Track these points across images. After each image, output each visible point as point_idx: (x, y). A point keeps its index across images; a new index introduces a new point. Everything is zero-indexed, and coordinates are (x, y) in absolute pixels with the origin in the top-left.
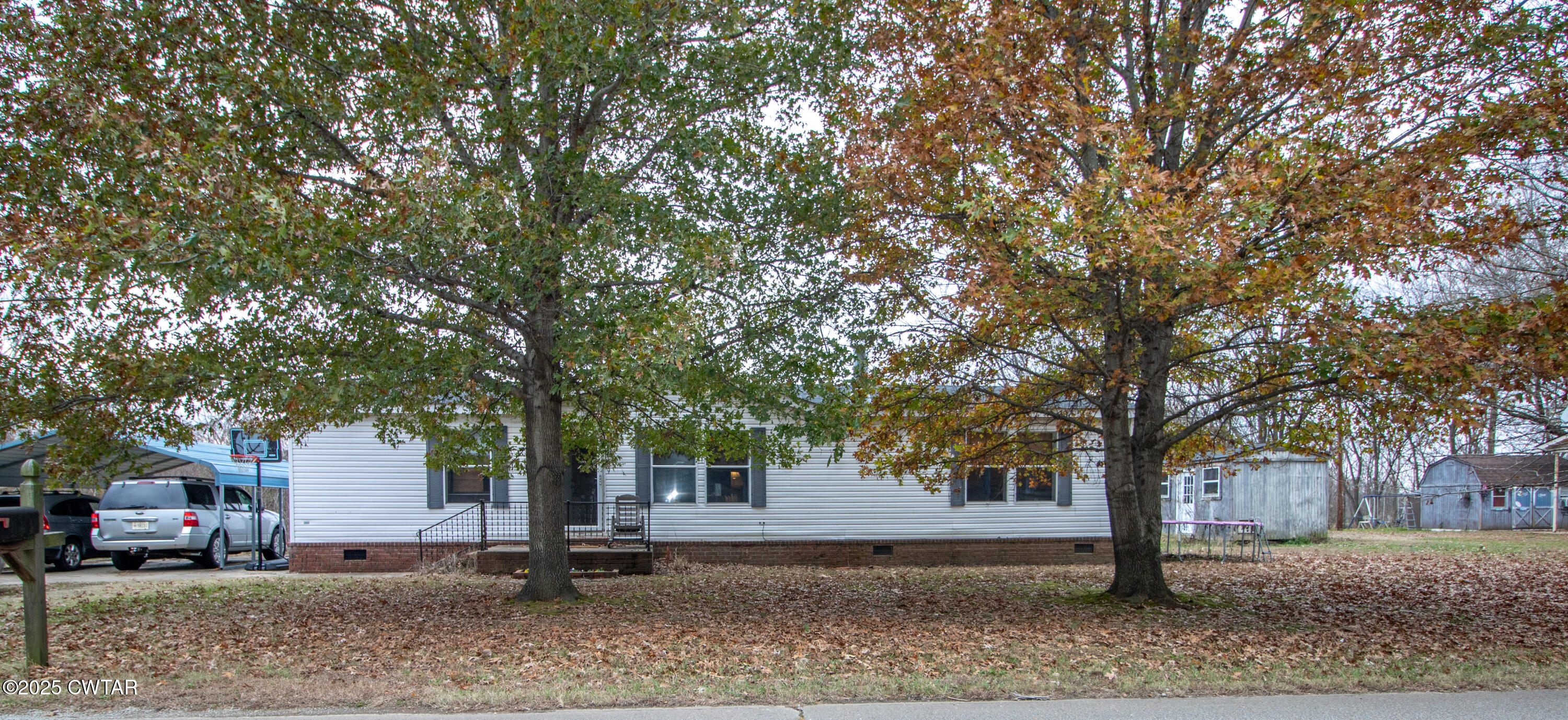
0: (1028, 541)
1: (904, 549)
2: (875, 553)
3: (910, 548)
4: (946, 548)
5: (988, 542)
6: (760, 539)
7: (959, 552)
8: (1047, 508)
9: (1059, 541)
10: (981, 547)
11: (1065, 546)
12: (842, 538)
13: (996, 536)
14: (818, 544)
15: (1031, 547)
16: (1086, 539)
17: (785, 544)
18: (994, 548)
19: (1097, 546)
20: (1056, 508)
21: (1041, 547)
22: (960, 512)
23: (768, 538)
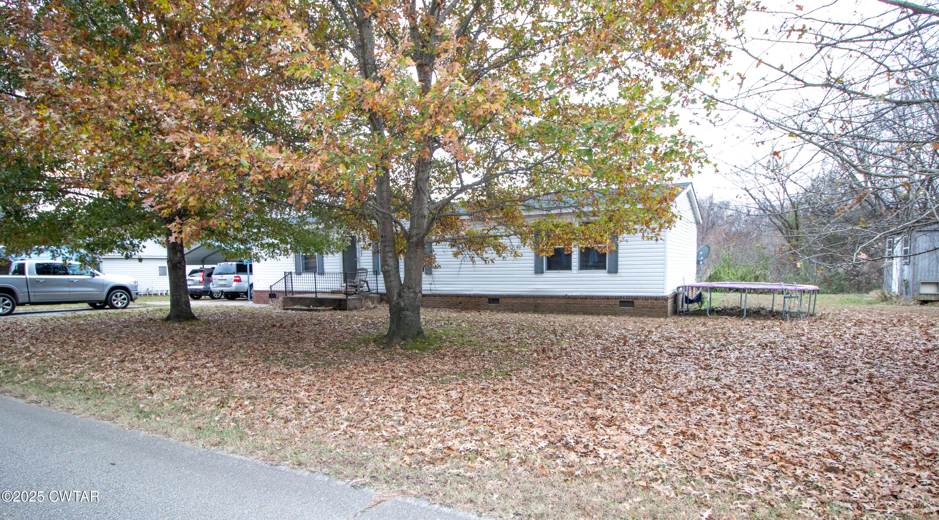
0: (586, 298)
1: (505, 301)
2: (490, 302)
3: (509, 300)
4: (531, 301)
5: (558, 297)
6: (429, 293)
7: (539, 304)
8: (600, 275)
9: (608, 298)
10: (554, 301)
11: (612, 302)
12: (472, 293)
13: (564, 294)
14: (458, 296)
15: (588, 302)
16: (628, 297)
17: (440, 296)
18: (562, 301)
19: (636, 303)
20: (607, 275)
21: (594, 302)
22: (541, 277)
23: (434, 292)
